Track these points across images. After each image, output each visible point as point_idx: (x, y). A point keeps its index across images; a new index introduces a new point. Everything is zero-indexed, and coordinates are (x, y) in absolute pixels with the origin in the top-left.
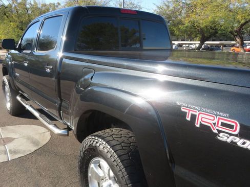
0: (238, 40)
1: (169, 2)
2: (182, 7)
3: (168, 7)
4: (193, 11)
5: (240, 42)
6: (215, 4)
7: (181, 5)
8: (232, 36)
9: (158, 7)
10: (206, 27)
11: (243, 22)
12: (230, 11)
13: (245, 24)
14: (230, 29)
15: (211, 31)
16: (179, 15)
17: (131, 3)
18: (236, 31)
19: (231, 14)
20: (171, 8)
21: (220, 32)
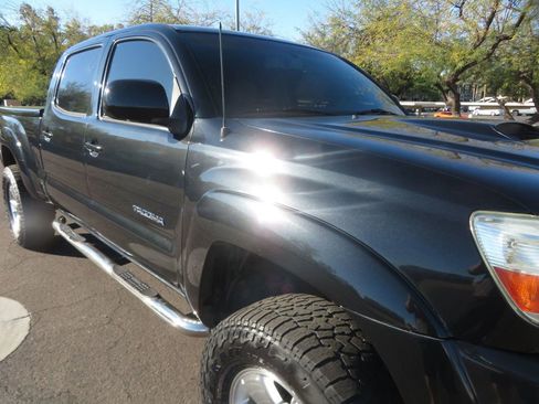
0: (450, 100)
1: (324, 27)
2: (348, 36)
3: (323, 35)
4: (368, 44)
5: (454, 103)
6: (409, 30)
7: (348, 32)
8: (439, 92)
9: (304, 35)
10: (393, 73)
11: (460, 65)
12: (437, 44)
13: (464, 68)
14: (435, 80)
15: (401, 82)
16: (344, 51)
17: (254, 27)
18: (448, 84)
19: (439, 50)
20: (329, 37)
21: (417, 84)
